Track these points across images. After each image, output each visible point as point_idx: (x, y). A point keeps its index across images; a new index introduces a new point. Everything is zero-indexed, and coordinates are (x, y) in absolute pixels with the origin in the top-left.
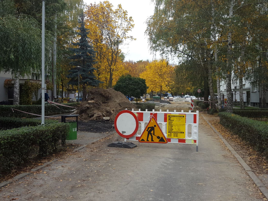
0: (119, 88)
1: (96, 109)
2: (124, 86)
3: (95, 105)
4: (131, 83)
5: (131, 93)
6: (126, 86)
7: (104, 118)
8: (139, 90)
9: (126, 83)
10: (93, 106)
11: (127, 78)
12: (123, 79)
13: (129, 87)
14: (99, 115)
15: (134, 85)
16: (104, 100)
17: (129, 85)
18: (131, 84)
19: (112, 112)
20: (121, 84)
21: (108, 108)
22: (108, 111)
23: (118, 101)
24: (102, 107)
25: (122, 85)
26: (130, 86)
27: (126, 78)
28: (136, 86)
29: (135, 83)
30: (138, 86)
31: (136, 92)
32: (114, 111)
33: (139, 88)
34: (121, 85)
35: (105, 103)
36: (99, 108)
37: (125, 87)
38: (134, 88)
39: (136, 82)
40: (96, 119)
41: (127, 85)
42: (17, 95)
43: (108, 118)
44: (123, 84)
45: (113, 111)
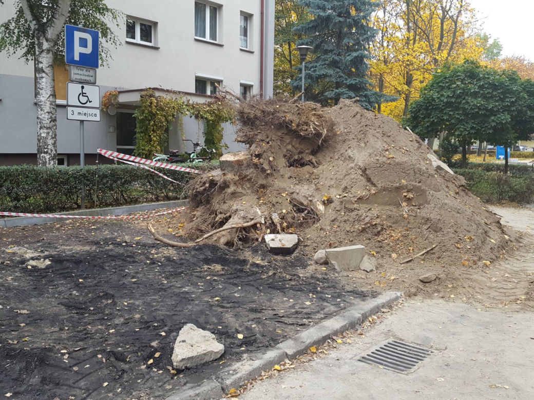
0: (427, 109)
1: (249, 191)
2: (445, 100)
3: (250, 172)
4: (473, 88)
5: (472, 128)
6: (453, 100)
7: (269, 238)
8: (506, 117)
9: (454, 92)
10: (237, 178)
11: (459, 71)
12: (446, 78)
13: (466, 106)
14: (252, 223)
15: (484, 97)
16: (300, 153)
17: (464, 99)
18: (475, 95)
19: (321, 207)
20: (436, 95)
21: (304, 191)
22: (302, 204)
23: (361, 156)
24: (278, 183)
25: (438, 98)
26: (469, 99)
27: (455, 71)
28: (497, 101)
29: (490, 91)
30: (502, 100)
31: (493, 124)
32: (332, 205)
33: (507, 109)
34: (433, 100)
35: (303, 165)
36: (263, 186)
37: (448, 104)
38: (486, 109)
39: (494, 87)
40: (229, 244)
41: (459, 96)
42: (45, 131)
43: (287, 240)
44: (442, 95)
45: (328, 202)
